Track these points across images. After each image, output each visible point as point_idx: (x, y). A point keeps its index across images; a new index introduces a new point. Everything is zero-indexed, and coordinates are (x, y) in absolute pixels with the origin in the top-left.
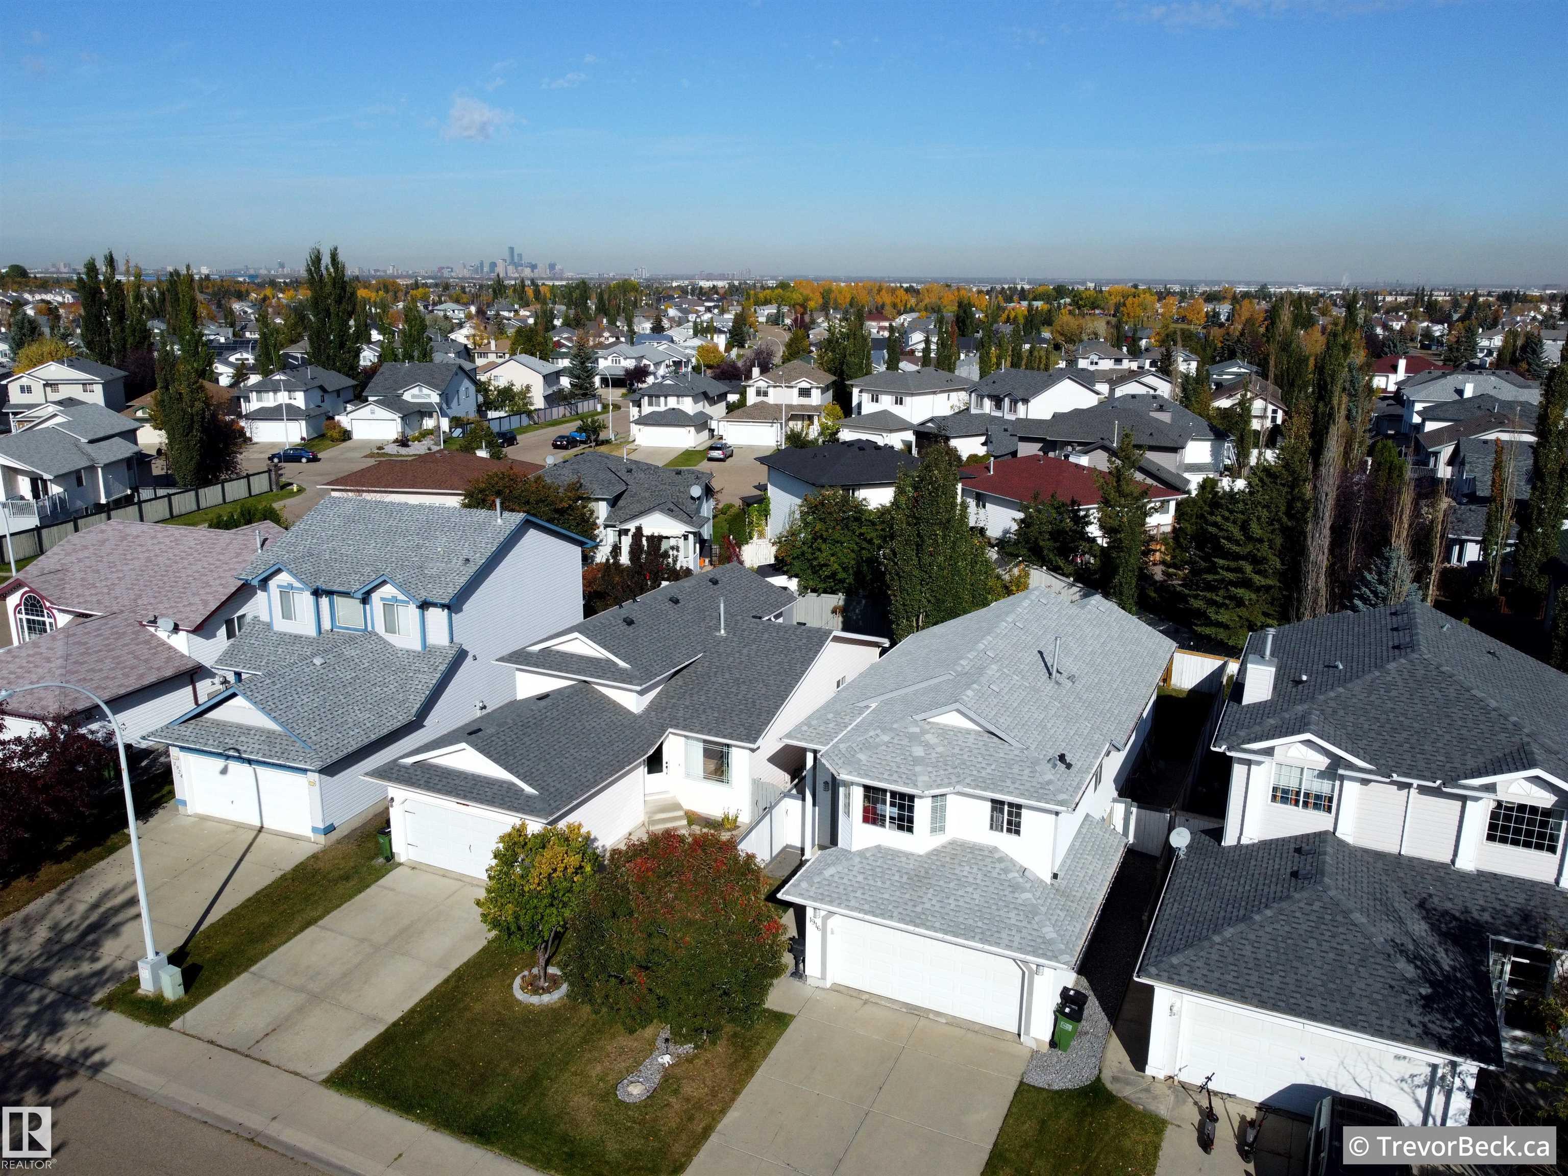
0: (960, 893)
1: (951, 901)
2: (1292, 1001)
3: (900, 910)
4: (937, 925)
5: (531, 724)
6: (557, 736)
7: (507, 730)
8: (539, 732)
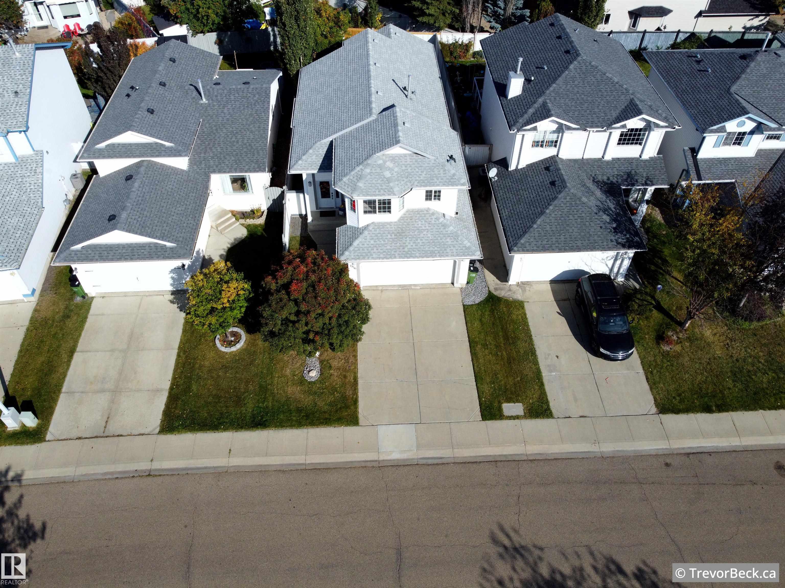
0: (422, 235)
1: (419, 241)
2: (570, 245)
3: (398, 252)
4: (417, 255)
5: (140, 201)
6: (159, 204)
7: (132, 211)
8: (148, 205)
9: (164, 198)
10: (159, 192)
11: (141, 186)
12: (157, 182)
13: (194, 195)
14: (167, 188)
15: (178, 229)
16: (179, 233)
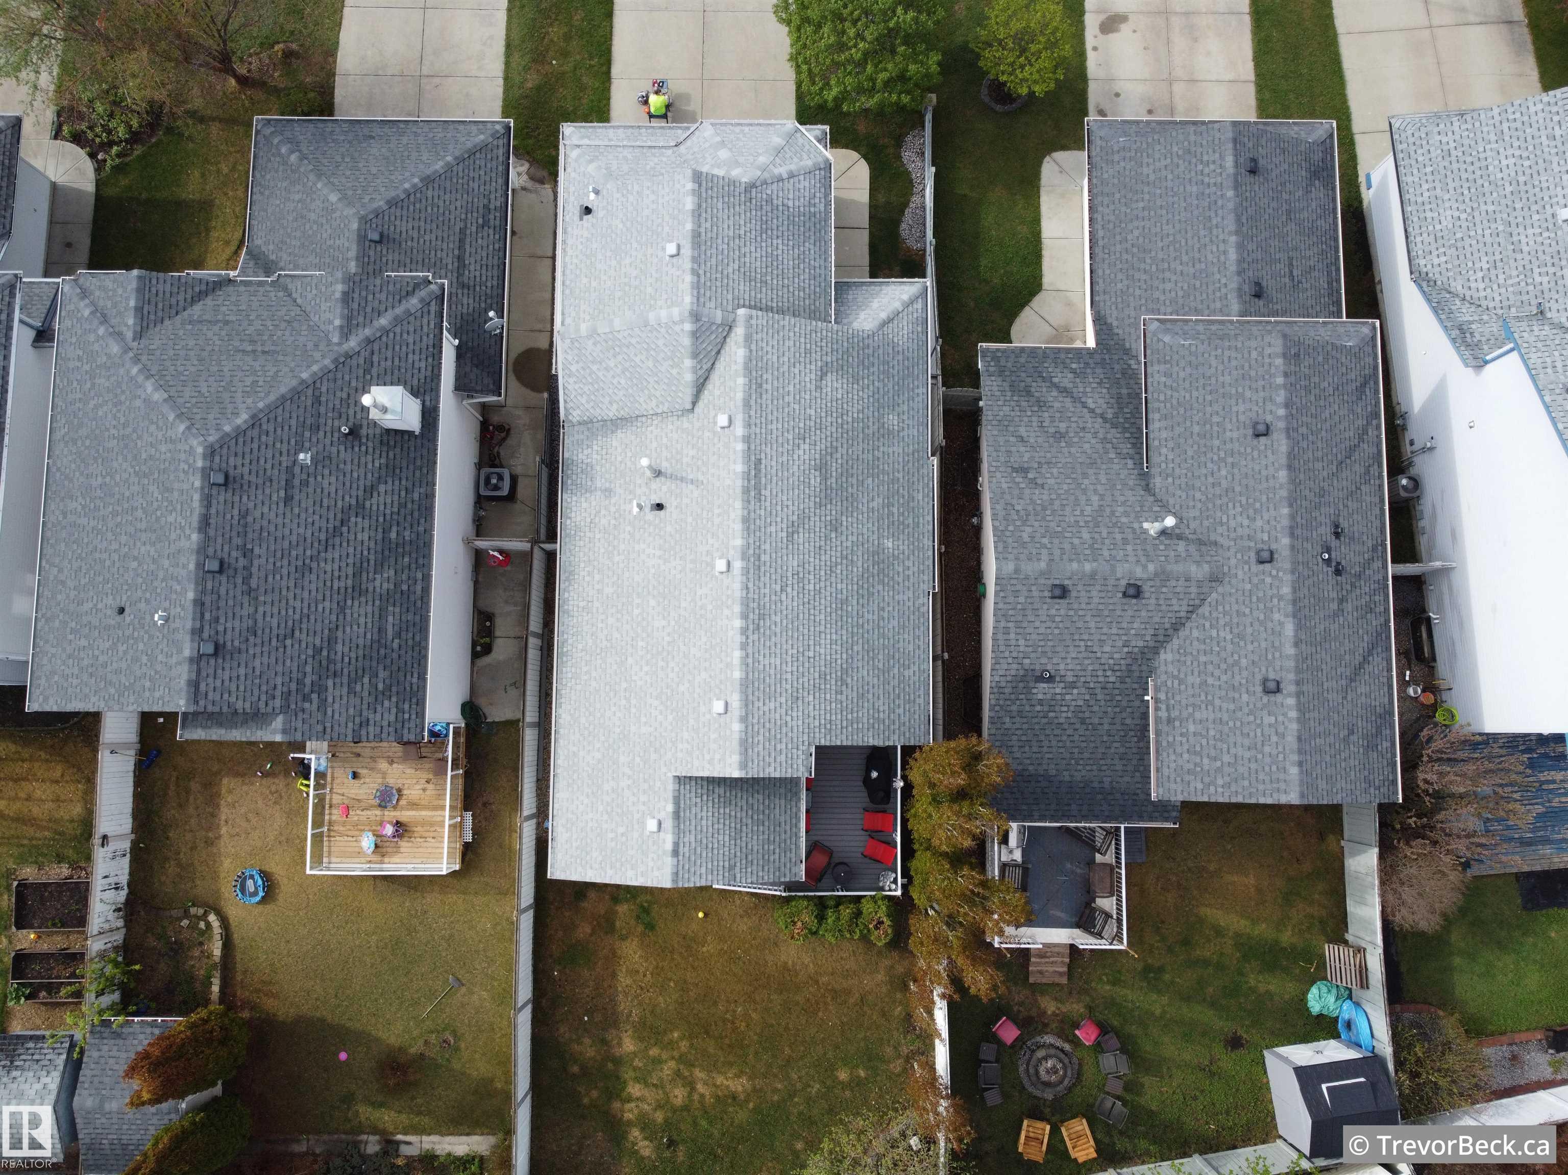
5: (1213, 215)
6: (1177, 226)
7: (1219, 180)
8: (1196, 213)
9: (1171, 248)
10: (1185, 258)
11: (1222, 258)
12: (1198, 284)
13: (1119, 286)
14: (1174, 278)
15: (1128, 180)
16: (1122, 170)
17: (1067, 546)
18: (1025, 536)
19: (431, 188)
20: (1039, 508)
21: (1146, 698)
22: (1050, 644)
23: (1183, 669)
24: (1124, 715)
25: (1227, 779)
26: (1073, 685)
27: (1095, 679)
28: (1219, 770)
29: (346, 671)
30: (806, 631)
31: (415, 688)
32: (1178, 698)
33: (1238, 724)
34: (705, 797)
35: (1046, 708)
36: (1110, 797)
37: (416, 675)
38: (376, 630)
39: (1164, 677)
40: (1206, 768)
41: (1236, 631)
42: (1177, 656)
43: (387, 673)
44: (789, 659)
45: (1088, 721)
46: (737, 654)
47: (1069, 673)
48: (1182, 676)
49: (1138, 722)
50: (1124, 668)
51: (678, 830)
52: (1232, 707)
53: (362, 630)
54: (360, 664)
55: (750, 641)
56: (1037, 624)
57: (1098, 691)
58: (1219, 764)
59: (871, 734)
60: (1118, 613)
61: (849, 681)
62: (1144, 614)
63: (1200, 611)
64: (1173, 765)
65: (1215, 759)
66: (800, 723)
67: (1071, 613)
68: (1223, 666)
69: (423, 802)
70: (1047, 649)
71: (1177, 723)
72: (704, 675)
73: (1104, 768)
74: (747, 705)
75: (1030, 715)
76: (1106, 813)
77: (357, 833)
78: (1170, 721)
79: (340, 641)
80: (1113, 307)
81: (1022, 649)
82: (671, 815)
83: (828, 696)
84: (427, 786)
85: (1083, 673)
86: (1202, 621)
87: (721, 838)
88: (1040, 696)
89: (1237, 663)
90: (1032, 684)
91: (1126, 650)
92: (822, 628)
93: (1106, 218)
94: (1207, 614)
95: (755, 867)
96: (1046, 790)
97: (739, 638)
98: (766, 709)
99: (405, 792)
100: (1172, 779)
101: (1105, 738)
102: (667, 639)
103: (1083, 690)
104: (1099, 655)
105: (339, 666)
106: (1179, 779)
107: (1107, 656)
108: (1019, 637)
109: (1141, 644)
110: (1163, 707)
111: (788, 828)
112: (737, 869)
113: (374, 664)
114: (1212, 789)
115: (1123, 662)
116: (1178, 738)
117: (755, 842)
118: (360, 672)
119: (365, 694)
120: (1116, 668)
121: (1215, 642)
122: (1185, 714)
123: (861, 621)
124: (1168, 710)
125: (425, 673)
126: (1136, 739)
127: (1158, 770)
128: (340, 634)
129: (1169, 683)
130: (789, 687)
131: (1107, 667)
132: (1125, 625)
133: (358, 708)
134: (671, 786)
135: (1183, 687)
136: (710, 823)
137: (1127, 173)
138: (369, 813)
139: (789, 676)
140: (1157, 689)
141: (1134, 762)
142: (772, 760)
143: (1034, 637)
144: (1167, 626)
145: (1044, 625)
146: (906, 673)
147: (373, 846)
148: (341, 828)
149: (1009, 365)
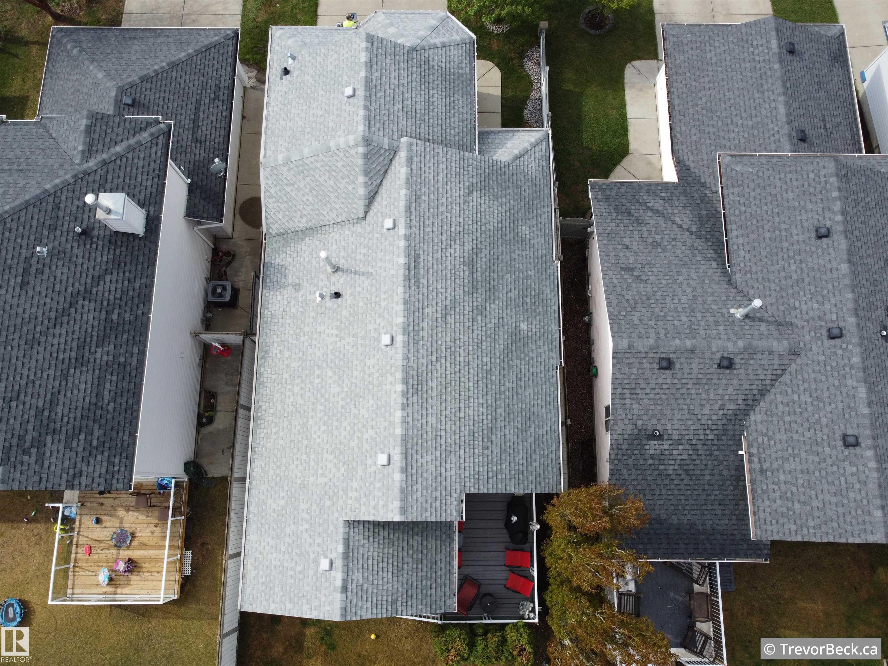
5: (764, 82)
6: (737, 92)
7: (767, 57)
8: (750, 82)
9: (733, 108)
10: (744, 115)
11: (774, 113)
12: (756, 133)
13: (694, 138)
14: (736, 129)
15: (695, 63)
16: (690, 57)
17: (670, 327)
18: (635, 319)
19: (175, 70)
20: (644, 298)
21: (740, 452)
22: (659, 407)
23: (772, 428)
24: (721, 467)
25: (818, 521)
26: (678, 442)
27: (697, 437)
28: (809, 514)
29: (64, 429)
30: (457, 396)
31: (125, 444)
32: (768, 452)
33: (823, 473)
34: (371, 539)
35: (656, 462)
36: (711, 537)
37: (127, 433)
38: (94, 395)
39: (755, 435)
40: (798, 511)
41: (815, 395)
42: (765, 417)
43: (101, 432)
44: (443, 419)
45: (691, 472)
46: (399, 413)
47: (675, 432)
48: (770, 433)
49: (733, 473)
50: (720, 427)
51: (347, 570)
52: (816, 459)
53: (81, 395)
54: (77, 424)
55: (410, 402)
56: (648, 391)
57: (700, 447)
58: (809, 508)
59: (512, 484)
60: (715, 381)
61: (494, 437)
62: (735, 381)
63: (782, 379)
64: (768, 510)
65: (805, 504)
66: (453, 473)
67: (676, 381)
68: (806, 425)
69: (151, 543)
70: (656, 412)
71: (769, 474)
72: (371, 432)
73: (706, 512)
74: (406, 458)
75: (644, 467)
76: (709, 551)
77: (96, 569)
78: (762, 471)
79: (61, 403)
80: (690, 153)
81: (635, 412)
82: (341, 556)
83: (476, 450)
84: (155, 529)
85: (686, 432)
86: (784, 388)
87: (385, 575)
88: (652, 452)
89: (818, 422)
90: (644, 442)
91: (721, 412)
92: (471, 394)
93: (680, 90)
94: (788, 382)
95: (414, 601)
96: (658, 532)
97: (400, 400)
98: (424, 461)
99: (137, 535)
100: (768, 522)
101: (706, 487)
102: (341, 403)
103: (687, 447)
104: (699, 417)
105: (58, 425)
106: (774, 522)
107: (706, 417)
108: (633, 402)
109: (734, 407)
110: (756, 460)
111: (443, 565)
112: (399, 603)
113: (91, 423)
114: (805, 530)
115: (719, 422)
116: (771, 487)
117: (414, 579)
118: (77, 430)
119: (81, 449)
120: (714, 427)
121: (797, 405)
122: (775, 465)
123: (502, 389)
124: (760, 462)
125: (136, 432)
126: (732, 488)
127: (755, 514)
128: (61, 397)
129: (760, 440)
130: (443, 442)
131: (706, 427)
132: (720, 391)
133: (73, 461)
134: (341, 530)
135: (772, 443)
136: (375, 562)
137: (695, 58)
138: (107, 551)
139: (443, 433)
140: (749, 445)
141: (731, 507)
142: (428, 506)
143: (645, 401)
144: (755, 392)
145: (654, 392)
146: (540, 432)
147: (107, 580)
148: (85, 565)
149: (613, 194)
